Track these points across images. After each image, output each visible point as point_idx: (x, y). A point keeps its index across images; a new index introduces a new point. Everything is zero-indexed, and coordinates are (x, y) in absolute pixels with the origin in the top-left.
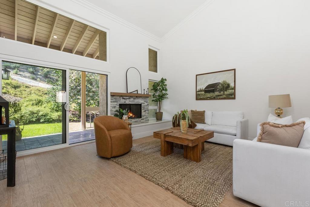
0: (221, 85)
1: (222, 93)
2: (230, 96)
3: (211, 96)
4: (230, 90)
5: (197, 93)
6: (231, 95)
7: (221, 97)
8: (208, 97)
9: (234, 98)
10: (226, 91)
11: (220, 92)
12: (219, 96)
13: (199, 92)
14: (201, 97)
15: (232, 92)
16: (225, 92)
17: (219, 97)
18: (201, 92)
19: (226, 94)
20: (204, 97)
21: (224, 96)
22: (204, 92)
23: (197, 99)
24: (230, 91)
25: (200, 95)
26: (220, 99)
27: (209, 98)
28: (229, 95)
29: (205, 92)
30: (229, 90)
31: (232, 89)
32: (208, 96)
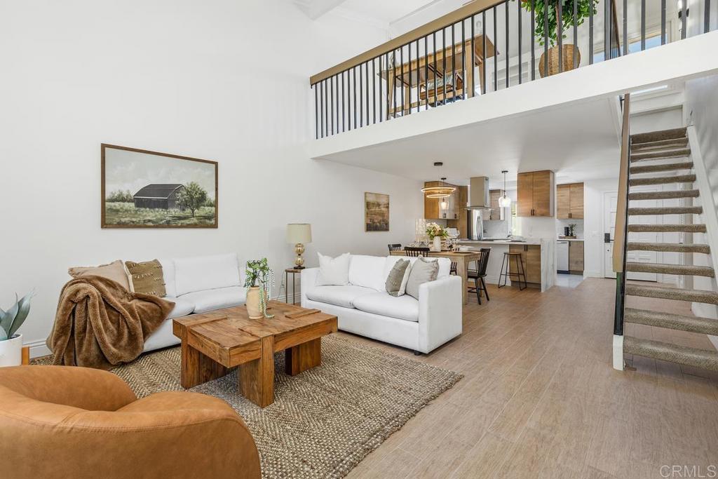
0: (185, 193)
1: (188, 211)
2: (208, 221)
3: (159, 217)
4: (207, 208)
5: (107, 204)
6: (209, 218)
7: (186, 222)
8: (149, 221)
9: (215, 226)
10: (198, 207)
11: (184, 210)
12: (180, 218)
13: (117, 204)
14: (123, 220)
15: (210, 212)
16: (196, 211)
17: (183, 221)
18: (122, 203)
19: (197, 215)
20: (134, 220)
21: (194, 220)
22: (133, 205)
23: (105, 225)
24: (204, 210)
25: (117, 211)
26: (182, 227)
27: (151, 224)
28: (205, 218)
29: (137, 205)
30: (204, 206)
31: (211, 205)
32: (149, 218)
